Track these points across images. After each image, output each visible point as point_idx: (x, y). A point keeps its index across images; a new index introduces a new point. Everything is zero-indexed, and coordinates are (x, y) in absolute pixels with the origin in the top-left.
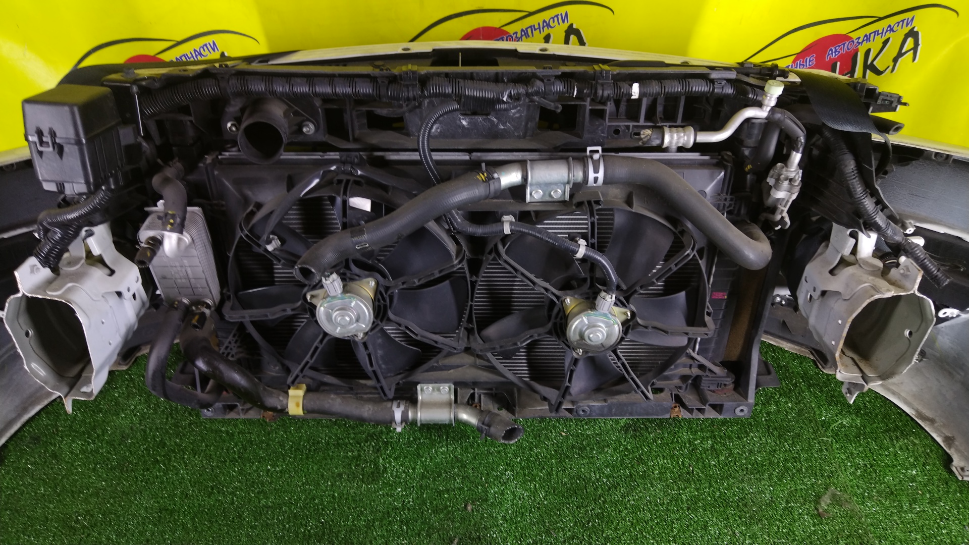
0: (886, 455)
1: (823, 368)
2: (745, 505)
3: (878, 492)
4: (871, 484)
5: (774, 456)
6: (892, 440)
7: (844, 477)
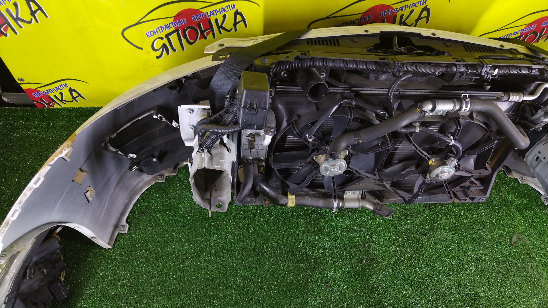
0: (538, 218)
1: (508, 175)
2: (481, 241)
3: (535, 234)
4: (532, 230)
5: (491, 218)
6: (540, 210)
7: (521, 228)
